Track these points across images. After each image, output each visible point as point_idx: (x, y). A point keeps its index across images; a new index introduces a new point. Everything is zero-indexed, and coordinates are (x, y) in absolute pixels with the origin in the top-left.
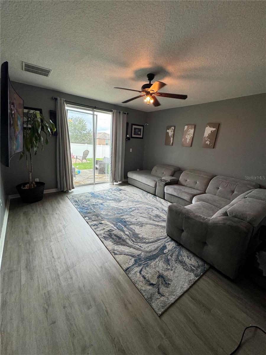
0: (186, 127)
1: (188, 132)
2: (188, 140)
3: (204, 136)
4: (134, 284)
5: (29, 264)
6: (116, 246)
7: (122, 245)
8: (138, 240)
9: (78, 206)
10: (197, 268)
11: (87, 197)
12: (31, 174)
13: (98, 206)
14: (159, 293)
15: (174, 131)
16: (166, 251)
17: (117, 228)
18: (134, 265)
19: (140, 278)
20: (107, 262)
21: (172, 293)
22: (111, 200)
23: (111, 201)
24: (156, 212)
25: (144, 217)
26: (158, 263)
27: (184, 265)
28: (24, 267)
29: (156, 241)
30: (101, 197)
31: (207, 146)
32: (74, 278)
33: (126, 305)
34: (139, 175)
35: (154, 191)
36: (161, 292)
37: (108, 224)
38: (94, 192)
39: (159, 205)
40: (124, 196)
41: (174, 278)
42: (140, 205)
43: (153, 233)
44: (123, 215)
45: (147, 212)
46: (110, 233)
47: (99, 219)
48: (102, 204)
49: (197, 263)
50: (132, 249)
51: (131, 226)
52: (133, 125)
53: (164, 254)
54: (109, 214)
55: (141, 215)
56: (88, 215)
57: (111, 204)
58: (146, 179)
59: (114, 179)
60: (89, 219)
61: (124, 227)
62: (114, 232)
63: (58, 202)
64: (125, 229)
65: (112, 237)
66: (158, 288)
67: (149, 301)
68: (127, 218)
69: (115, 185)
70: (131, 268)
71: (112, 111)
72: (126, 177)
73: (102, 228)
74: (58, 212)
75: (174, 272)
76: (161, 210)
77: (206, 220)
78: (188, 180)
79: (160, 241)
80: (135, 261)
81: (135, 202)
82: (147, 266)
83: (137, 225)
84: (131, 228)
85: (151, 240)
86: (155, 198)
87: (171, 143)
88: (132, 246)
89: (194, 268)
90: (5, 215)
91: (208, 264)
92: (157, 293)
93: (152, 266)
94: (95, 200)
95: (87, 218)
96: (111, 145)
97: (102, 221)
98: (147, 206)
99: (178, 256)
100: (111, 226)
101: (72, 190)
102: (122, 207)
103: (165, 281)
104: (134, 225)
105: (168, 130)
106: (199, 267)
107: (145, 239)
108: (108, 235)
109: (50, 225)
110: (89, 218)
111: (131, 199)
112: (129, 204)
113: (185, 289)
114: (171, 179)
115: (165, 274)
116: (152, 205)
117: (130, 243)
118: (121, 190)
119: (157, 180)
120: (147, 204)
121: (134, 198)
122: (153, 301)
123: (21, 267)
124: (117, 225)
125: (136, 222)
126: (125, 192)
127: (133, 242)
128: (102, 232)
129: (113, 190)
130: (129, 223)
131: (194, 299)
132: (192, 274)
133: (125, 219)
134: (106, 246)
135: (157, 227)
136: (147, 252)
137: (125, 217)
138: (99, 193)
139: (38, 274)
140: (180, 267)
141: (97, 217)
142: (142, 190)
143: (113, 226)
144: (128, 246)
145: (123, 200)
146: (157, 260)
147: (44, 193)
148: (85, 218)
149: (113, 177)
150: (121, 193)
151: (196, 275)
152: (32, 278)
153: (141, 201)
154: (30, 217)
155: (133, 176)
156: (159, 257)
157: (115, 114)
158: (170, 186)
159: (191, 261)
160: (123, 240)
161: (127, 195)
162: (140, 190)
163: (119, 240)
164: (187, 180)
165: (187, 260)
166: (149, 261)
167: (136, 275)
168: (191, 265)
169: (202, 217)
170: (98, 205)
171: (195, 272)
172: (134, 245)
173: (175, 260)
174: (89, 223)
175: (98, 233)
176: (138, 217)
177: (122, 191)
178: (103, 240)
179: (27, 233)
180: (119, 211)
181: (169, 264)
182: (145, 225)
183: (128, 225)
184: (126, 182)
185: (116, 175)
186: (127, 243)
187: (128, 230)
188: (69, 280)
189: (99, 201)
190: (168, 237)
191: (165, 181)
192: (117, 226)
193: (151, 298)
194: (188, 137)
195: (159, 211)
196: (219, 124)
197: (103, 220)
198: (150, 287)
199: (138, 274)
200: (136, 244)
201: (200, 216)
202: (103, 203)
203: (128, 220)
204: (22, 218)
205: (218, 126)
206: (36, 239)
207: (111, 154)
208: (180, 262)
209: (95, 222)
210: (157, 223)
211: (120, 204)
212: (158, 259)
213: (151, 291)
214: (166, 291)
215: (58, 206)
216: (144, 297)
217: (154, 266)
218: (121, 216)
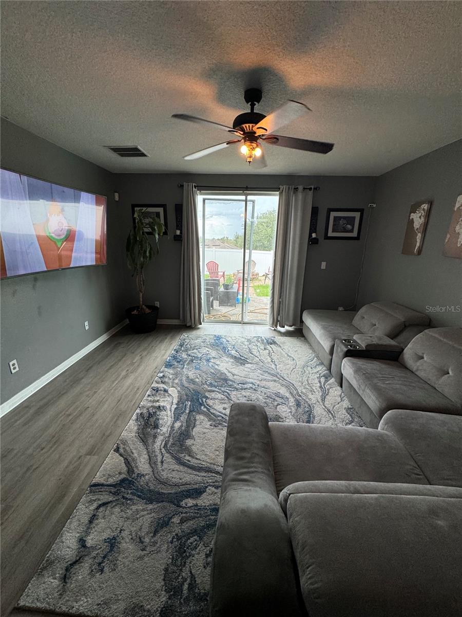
0: (460, 199)
2: (461, 239)
6: (133, 438)
7: (143, 441)
8: (175, 448)
9: (175, 353)
10: (195, 597)
11: (204, 342)
13: (199, 361)
14: (68, 569)
15: (427, 216)
16: (188, 502)
17: (176, 408)
18: (111, 486)
19: (87, 514)
22: (231, 357)
23: (228, 359)
24: (284, 411)
26: (145, 513)
29: (200, 469)
30: (224, 347)
35: (329, 361)
36: (72, 570)
37: (173, 395)
38: (225, 336)
40: (264, 356)
41: (125, 569)
42: (270, 384)
44: (214, 391)
46: (155, 412)
47: (173, 383)
48: (208, 360)
49: (207, 587)
50: (146, 457)
51: (199, 417)
52: (330, 210)
53: (179, 506)
54: (197, 380)
56: (168, 371)
57: (221, 364)
60: (162, 377)
61: (188, 412)
62: (162, 413)
64: (184, 417)
65: (150, 419)
66: (80, 559)
67: (43, 564)
68: (215, 398)
69: (277, 331)
70: (102, 488)
71: (279, 189)
73: (156, 399)
75: (142, 557)
76: (301, 411)
78: (425, 358)
79: (206, 474)
80: (123, 480)
82: (123, 504)
83: (211, 420)
84: (195, 420)
85: (194, 462)
86: (325, 379)
87: (416, 248)
92: (65, 565)
93: (128, 511)
94: (208, 349)
97: (173, 387)
98: (283, 391)
100: (172, 401)
102: (234, 375)
103: (105, 557)
104: (208, 416)
105: (412, 214)
106: (200, 598)
107: (189, 452)
108: (150, 413)
110: (164, 375)
111: (269, 365)
112: (251, 375)
115: (125, 545)
116: (295, 392)
117: (159, 445)
118: (273, 343)
120: (289, 387)
121: (278, 366)
124: (184, 403)
126: (276, 349)
127: (162, 446)
128: (150, 404)
129: (259, 340)
130: (205, 410)
133: (208, 399)
134: (125, 429)
136: (157, 479)
137: (213, 395)
138: (230, 339)
140: (163, 558)
141: (176, 378)
142: (314, 354)
143: (175, 403)
144: (147, 449)
145: (251, 363)
147: (158, 323)
148: (159, 375)
150: (265, 349)
151: (166, 612)
153: (285, 376)
156: (160, 505)
160: (156, 433)
161: (270, 356)
164: (422, 358)
165: (198, 558)
166: (137, 498)
167: (90, 505)
170: (201, 359)
171: (175, 602)
172: (157, 454)
173: (177, 535)
174: (154, 383)
175: (144, 403)
178: (134, 417)
180: (217, 382)
181: (156, 533)
183: (198, 411)
186: (154, 443)
187: (187, 420)
189: (213, 353)
192: (181, 405)
197: (176, 386)
198: (74, 545)
199: (95, 506)
200: (164, 452)
202: (215, 358)
203: (210, 402)
208: (180, 548)
209: (161, 386)
212: (155, 506)
213: (65, 553)
214: (80, 577)
216: (48, 552)
217: (129, 514)
218: (209, 392)
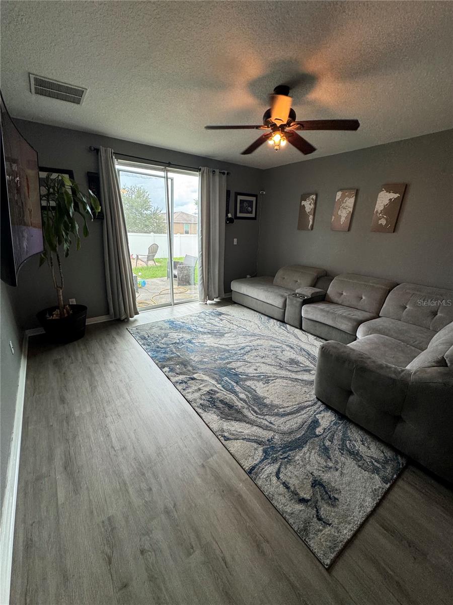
0: (339, 194)
1: (343, 203)
2: (343, 219)
3: (376, 210)
4: (269, 499)
5: (69, 462)
6: (225, 424)
7: (236, 420)
8: (265, 410)
9: (148, 347)
10: (384, 463)
11: (161, 329)
12: (61, 291)
13: (183, 346)
14: (320, 519)
15: (315, 204)
16: (319, 431)
17: (223, 387)
18: (263, 460)
19: (278, 487)
20: (212, 456)
21: (344, 518)
22: (205, 333)
23: (205, 336)
24: (289, 354)
25: (269, 365)
26: (308, 454)
27: (359, 459)
28: (61, 469)
29: (298, 411)
30: (188, 328)
31: (380, 229)
32: (154, 489)
33: (258, 546)
34: (252, 286)
35: (282, 314)
36: (323, 517)
37: (205, 379)
38: (174, 319)
39: (293, 340)
40: (229, 325)
41: (344, 486)
42: (258, 342)
43: (290, 396)
44: (231, 362)
45: (273, 354)
46: (211, 398)
47: (189, 371)
48: (190, 342)
49: (382, 455)
50: (255, 428)
51: (248, 383)
52: (237, 194)
53: (317, 436)
54: (205, 360)
55: (263, 360)
56: (168, 363)
57: (206, 341)
58: (266, 293)
59: (208, 295)
60: (172, 370)
61: (235, 384)
62: (218, 395)
63: (113, 341)
64: (238, 389)
65: (216, 404)
66: (316, 508)
67: (302, 535)
68: (239, 367)
69: (210, 304)
70: (260, 467)
71: (200, 170)
72: (228, 289)
73: (196, 388)
74: (114, 359)
75: (342, 474)
76: (297, 350)
77: (403, 374)
78: (344, 294)
79: (304, 411)
80: (265, 451)
81: (249, 336)
82: (289, 462)
83: (258, 381)
84: (249, 386)
85: (288, 410)
86: (284, 327)
87: (310, 225)
88: (254, 421)
89: (378, 465)
90: (21, 368)
91: (403, 455)
92: (315, 520)
93: (298, 463)
94: (176, 334)
95: (166, 369)
96: (200, 234)
97: (194, 373)
98: (272, 343)
99: (343, 441)
100: (211, 383)
101: (136, 317)
102: (227, 345)
103: (327, 493)
104: (253, 380)
105: (303, 202)
106: (386, 462)
107: (277, 407)
108: (208, 401)
109: (102, 384)
110: (170, 368)
111: (240, 330)
112: (239, 341)
113: (369, 510)
114: (313, 292)
115: (326, 477)
116: (280, 341)
117: (251, 416)
118: (220, 314)
119: (286, 294)
120: (272, 339)
121: (247, 329)
122: (311, 536)
123: (55, 469)
124: (223, 380)
125: (257, 375)
126: (229, 317)
127: (255, 414)
128: (197, 395)
129: (207, 314)
130: (244, 377)
131: (387, 529)
132: (377, 477)
133: (234, 369)
134: (207, 422)
135: (296, 383)
136: (284, 433)
137: (234, 365)
138: (183, 321)
139: (87, 482)
140: (350, 464)
141: (185, 366)
142: (258, 313)
143: (215, 383)
144: (248, 423)
145: (226, 333)
146: (305, 449)
147: (86, 324)
148: (164, 370)
149: (205, 291)
150: (222, 320)
151: (385, 480)
152: (76, 491)
153: (260, 333)
154: (66, 370)
155: (240, 288)
156: (308, 444)
157: (205, 174)
158: (313, 305)
159: (371, 451)
160: (236, 410)
161: (232, 324)
162: (255, 312)
163: (229, 411)
164: (342, 294)
165: (362, 449)
166: (290, 452)
167: (270, 481)
168: (372, 458)
169: (393, 369)
170: (183, 344)
171: (382, 473)
172: (259, 421)
173: (339, 449)
174: (171, 378)
175: (190, 397)
176: (258, 365)
177: (223, 316)
178: (200, 411)
179: (63, 400)
180: (222, 355)
181: (329, 457)
182: (273, 380)
183: (242, 380)
184: (228, 298)
185: (210, 286)
186: (245, 416)
187: (244, 390)
188: (147, 494)
189: (185, 335)
190: (319, 403)
191: (302, 296)
192: (222, 382)
193: (305, 529)
194: (344, 215)
195: (295, 352)
196: (407, 185)
197: (196, 371)
198: (300, 507)
199: (274, 479)
200: (262, 417)
201: (387, 367)
202: (193, 339)
203: (240, 370)
204: (51, 373)
205: (404, 190)
206: (79, 412)
207: (200, 250)
208: (350, 453)
209: (181, 377)
210: (294, 376)
211: (223, 341)
212: (308, 447)
213: (304, 516)
214: (333, 514)
215: (113, 348)
216: (292, 527)
217: (301, 463)
218: (228, 364)
